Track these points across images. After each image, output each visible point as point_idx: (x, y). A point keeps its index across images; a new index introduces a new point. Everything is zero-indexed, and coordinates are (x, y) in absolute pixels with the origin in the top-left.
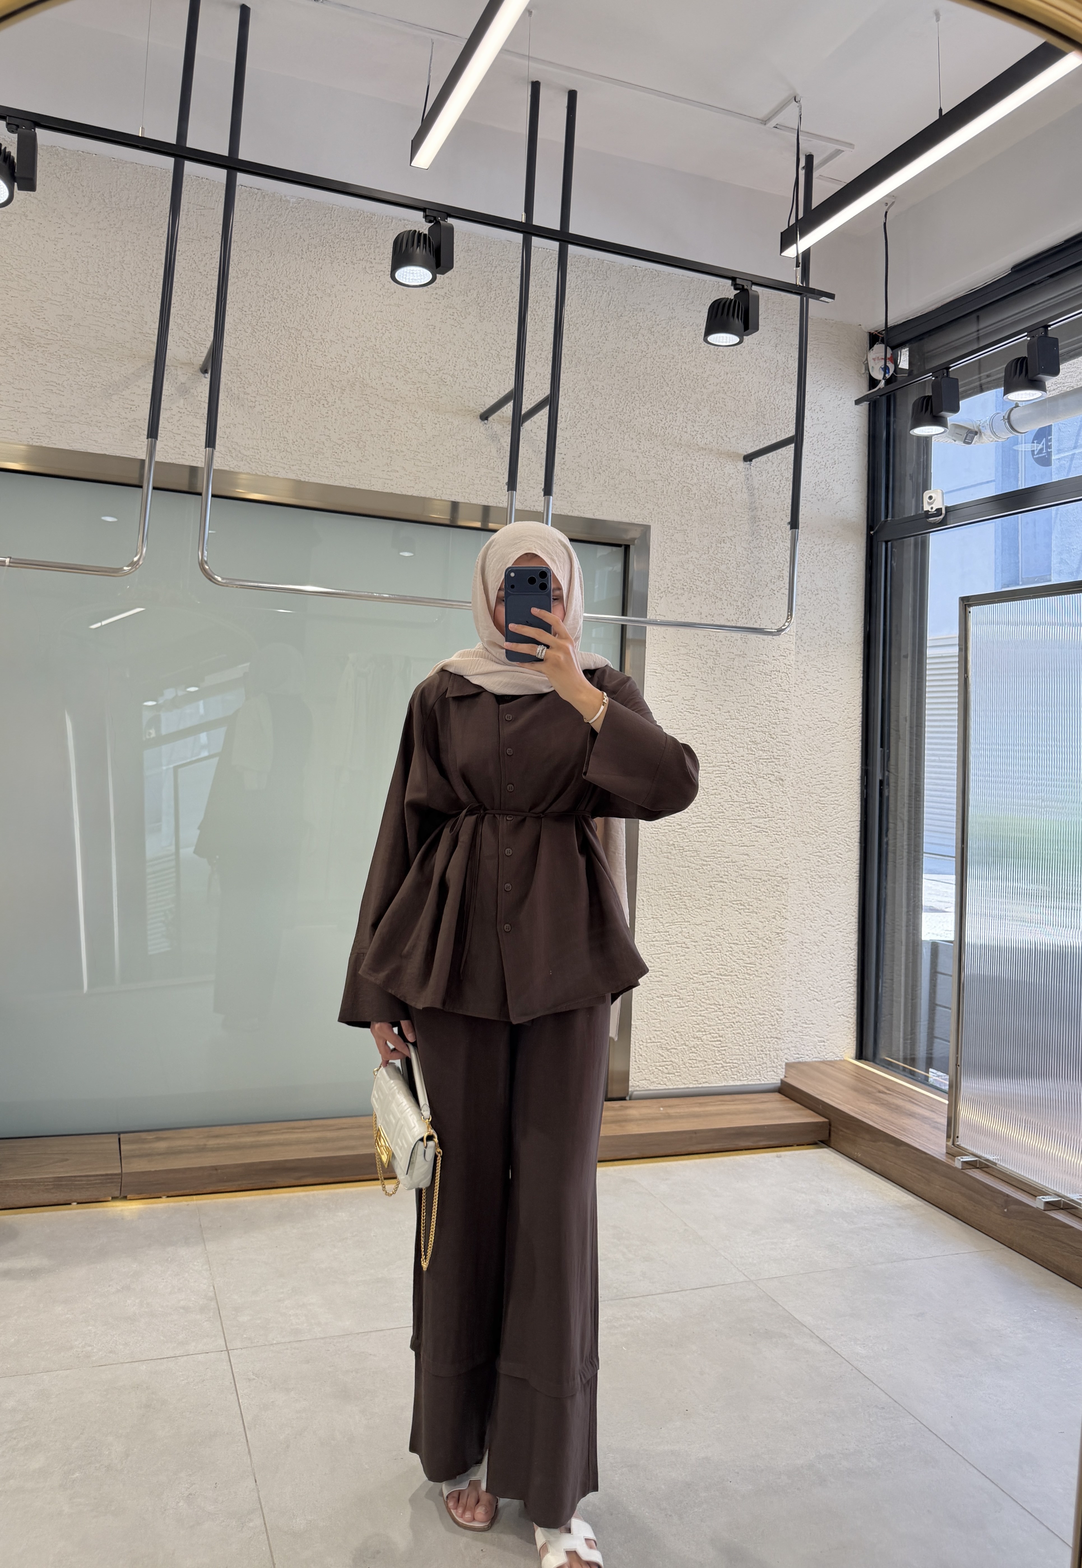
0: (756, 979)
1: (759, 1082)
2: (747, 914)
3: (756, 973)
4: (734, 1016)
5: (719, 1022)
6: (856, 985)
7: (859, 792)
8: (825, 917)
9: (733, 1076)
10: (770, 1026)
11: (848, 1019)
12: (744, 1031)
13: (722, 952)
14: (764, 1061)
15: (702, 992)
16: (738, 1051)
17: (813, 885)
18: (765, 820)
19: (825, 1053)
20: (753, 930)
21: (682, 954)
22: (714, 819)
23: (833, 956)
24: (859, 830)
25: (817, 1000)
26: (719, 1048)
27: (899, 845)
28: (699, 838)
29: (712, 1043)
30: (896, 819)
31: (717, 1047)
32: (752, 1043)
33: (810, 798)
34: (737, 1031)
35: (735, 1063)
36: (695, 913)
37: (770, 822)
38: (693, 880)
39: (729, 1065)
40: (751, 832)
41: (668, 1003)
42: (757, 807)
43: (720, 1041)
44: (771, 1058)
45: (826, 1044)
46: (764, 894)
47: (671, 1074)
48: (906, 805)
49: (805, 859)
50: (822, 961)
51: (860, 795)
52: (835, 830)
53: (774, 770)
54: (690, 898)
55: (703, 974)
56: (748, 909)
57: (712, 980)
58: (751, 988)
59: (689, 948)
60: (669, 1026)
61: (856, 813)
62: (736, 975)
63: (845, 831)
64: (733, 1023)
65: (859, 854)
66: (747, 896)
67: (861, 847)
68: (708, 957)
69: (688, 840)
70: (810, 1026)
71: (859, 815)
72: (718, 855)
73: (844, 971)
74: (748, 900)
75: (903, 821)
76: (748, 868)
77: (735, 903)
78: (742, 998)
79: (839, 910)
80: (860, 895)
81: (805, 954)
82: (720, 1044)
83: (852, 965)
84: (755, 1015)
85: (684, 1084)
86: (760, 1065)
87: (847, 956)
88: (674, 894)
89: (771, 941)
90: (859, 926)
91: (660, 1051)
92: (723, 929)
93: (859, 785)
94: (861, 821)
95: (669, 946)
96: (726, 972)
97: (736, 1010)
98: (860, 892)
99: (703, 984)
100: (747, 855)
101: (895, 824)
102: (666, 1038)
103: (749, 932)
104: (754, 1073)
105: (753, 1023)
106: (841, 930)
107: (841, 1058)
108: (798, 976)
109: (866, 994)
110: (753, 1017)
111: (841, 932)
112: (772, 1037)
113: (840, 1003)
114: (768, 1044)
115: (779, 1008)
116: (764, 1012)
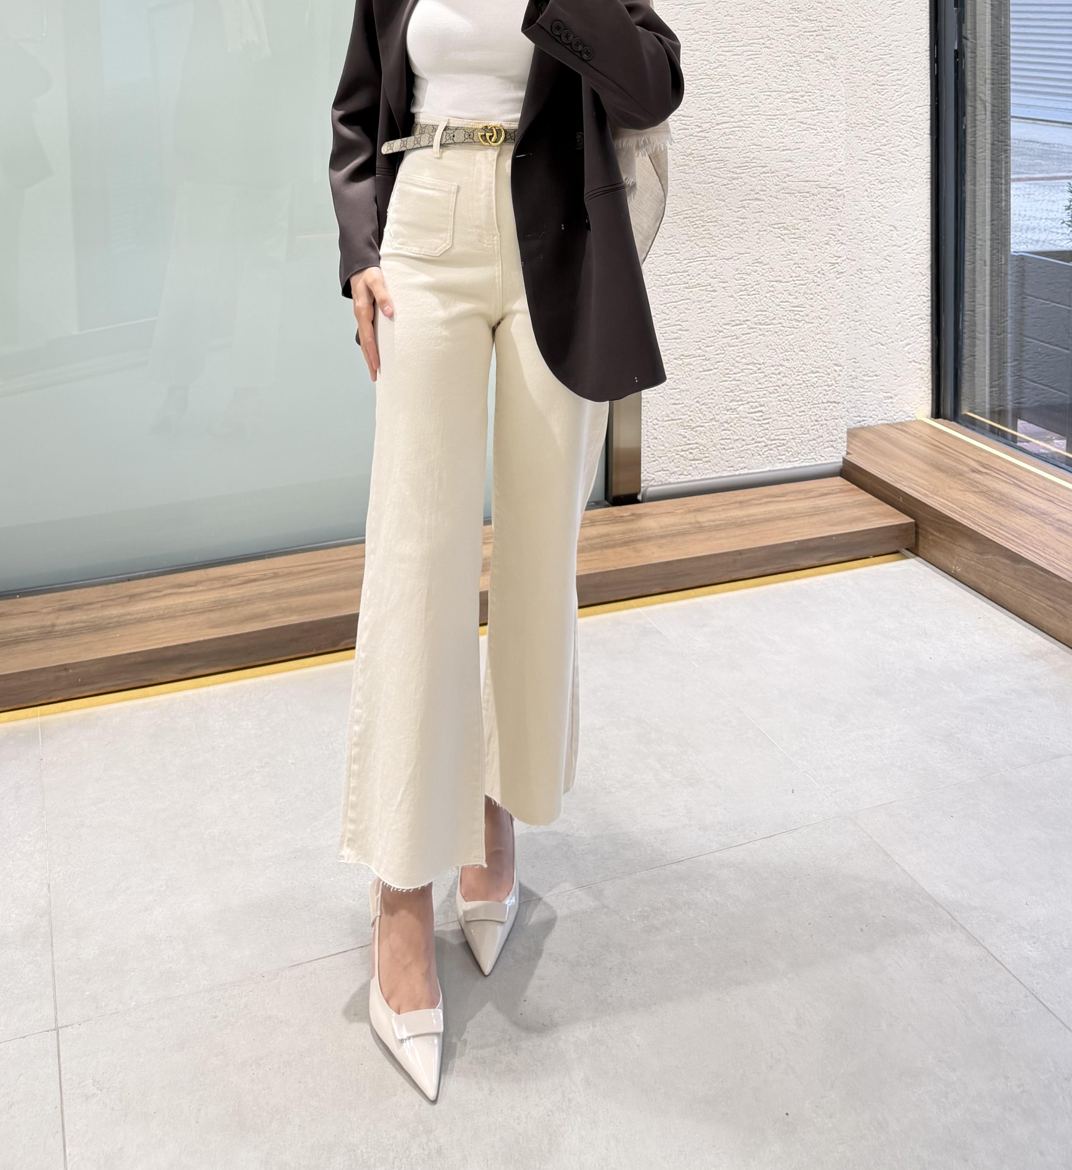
0: (807, 326)
1: (814, 463)
2: (793, 240)
3: (806, 318)
4: (779, 377)
5: (760, 386)
6: (930, 321)
7: (928, 66)
8: (889, 235)
9: (780, 457)
10: (825, 387)
11: (920, 366)
12: (793, 396)
13: (761, 293)
14: (820, 434)
15: (737, 348)
16: (785, 423)
17: (872, 194)
18: (813, 113)
19: (892, 414)
20: (801, 261)
21: (707, 299)
22: (747, 117)
23: (900, 285)
24: (929, 117)
25: (882, 345)
26: (760, 420)
27: (979, 133)
28: (726, 143)
29: (751, 415)
30: (975, 100)
31: (758, 420)
32: (804, 412)
33: (866, 78)
34: (784, 397)
35: (783, 440)
36: (724, 244)
37: (821, 116)
38: (720, 200)
39: (774, 442)
40: (795, 131)
41: (691, 366)
42: (802, 96)
43: (761, 411)
44: (828, 429)
45: (894, 401)
46: (814, 213)
47: (698, 460)
48: (989, 81)
49: (861, 160)
50: (887, 293)
51: (929, 71)
52: (899, 120)
53: (824, 46)
54: (716, 224)
55: (737, 325)
56: (794, 234)
57: (749, 331)
58: (801, 339)
59: (715, 291)
60: (693, 397)
61: (925, 95)
62: (781, 323)
63: (911, 119)
64: (779, 386)
65: (929, 149)
66: (792, 216)
67: (932, 139)
68: (742, 301)
69: (712, 147)
70: (872, 379)
71: (929, 97)
72: (753, 165)
73: (915, 304)
74: (794, 221)
75: (984, 102)
76: (792, 179)
77: (776, 226)
78: (789, 353)
79: (906, 225)
80: (932, 202)
81: (865, 285)
82: (761, 416)
83: (923, 295)
84: (806, 374)
85: (715, 471)
86: (814, 440)
87: (917, 284)
88: (695, 219)
89: (823, 274)
90: (932, 244)
91: (682, 432)
92: (761, 262)
93: (928, 58)
94: (931, 105)
95: (690, 290)
96: (767, 320)
97: (781, 369)
98: (932, 199)
99: (737, 338)
100: (790, 161)
101: (975, 108)
102: (690, 413)
103: (795, 264)
104: (807, 451)
105: (804, 385)
106: (909, 250)
107: (915, 419)
108: (857, 314)
109: (942, 333)
110: (803, 376)
111: (909, 253)
112: (829, 402)
113: (910, 346)
114: (824, 411)
115: (837, 363)
116: (818, 369)
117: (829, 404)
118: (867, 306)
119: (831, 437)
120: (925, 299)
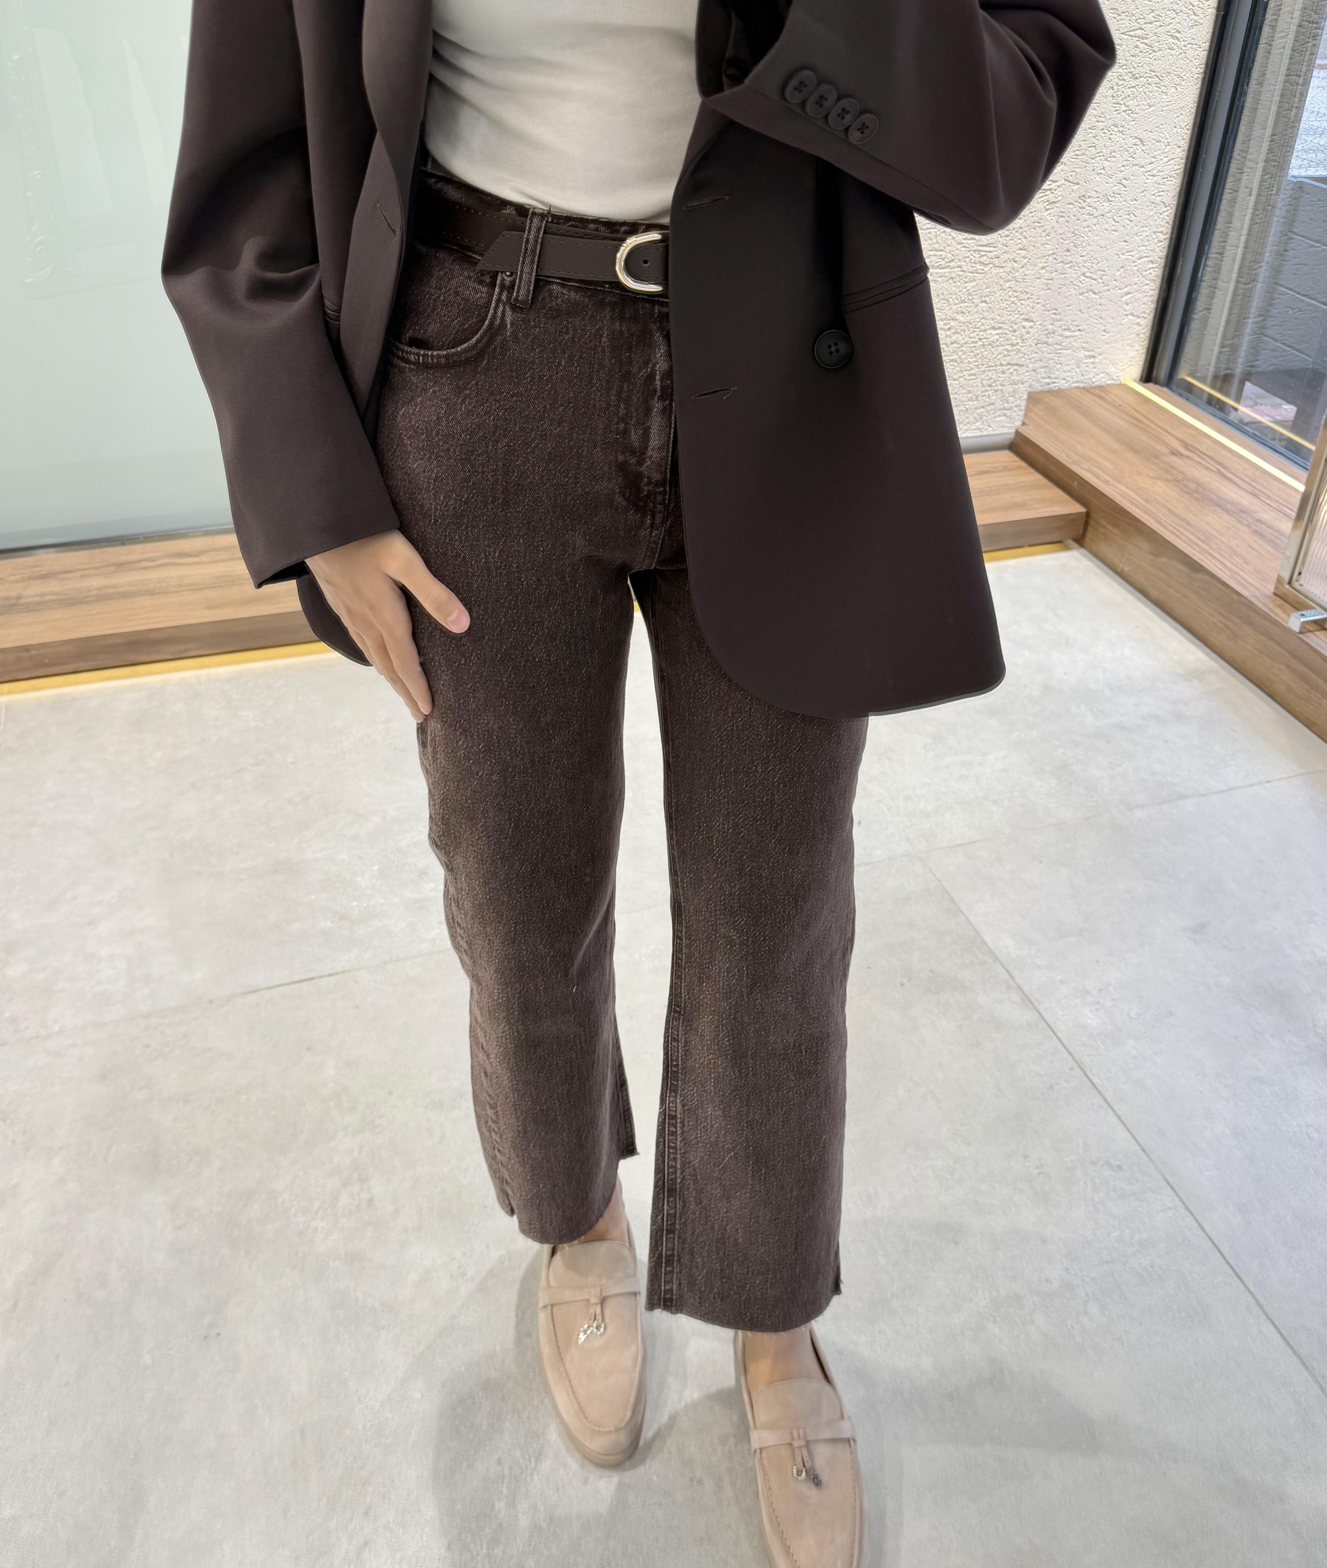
0: (994, 271)
1: (979, 434)
3: (996, 261)
6: (1162, 265)
8: (1131, 150)
10: (1008, 347)
11: (1138, 320)
12: (963, 357)
19: (1091, 374)
23: (1133, 218)
25: (1094, 292)
32: (975, 375)
34: (951, 358)
44: (1003, 396)
45: (1097, 360)
50: (1113, 227)
58: (984, 287)
62: (960, 267)
64: (946, 344)
73: (1147, 243)
78: (966, 304)
83: (1161, 232)
84: (985, 331)
86: (983, 407)
96: (943, 263)
97: (952, 323)
105: (980, 343)
106: (1154, 172)
107: (1119, 382)
108: (1068, 254)
109: (1175, 282)
110: (981, 333)
111: (1153, 176)
112: (1009, 364)
113: (1130, 296)
114: (1002, 375)
115: (1028, 317)
116: (1001, 325)
117: (1009, 367)
118: (1084, 245)
119: (1006, 405)
120: (1162, 237)
